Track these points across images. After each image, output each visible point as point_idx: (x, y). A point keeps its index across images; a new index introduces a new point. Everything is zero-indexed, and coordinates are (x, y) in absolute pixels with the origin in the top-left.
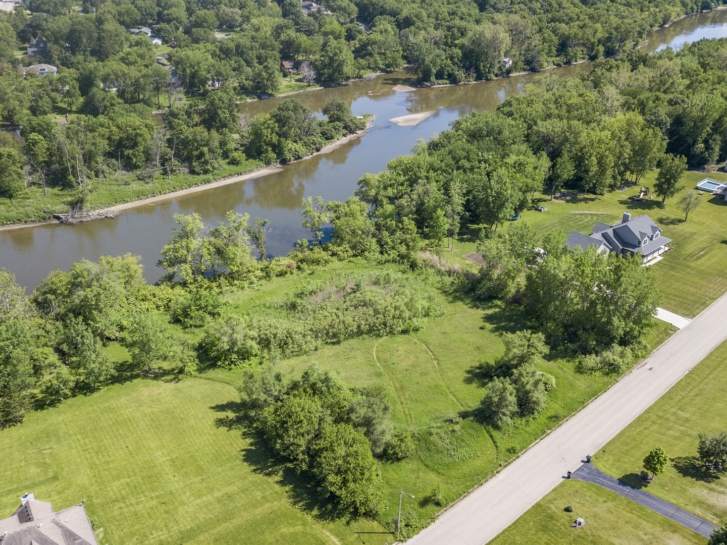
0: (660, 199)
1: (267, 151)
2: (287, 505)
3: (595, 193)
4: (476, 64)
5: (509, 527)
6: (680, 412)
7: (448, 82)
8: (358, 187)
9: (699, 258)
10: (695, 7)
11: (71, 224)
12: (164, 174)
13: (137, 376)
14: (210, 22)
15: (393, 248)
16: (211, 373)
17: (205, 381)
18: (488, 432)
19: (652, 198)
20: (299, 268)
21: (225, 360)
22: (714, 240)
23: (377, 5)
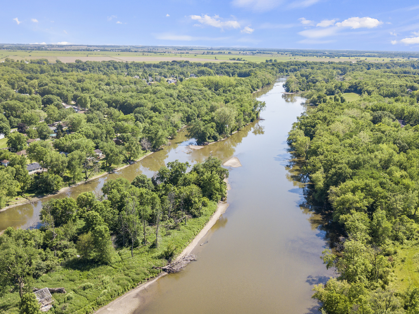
1: (216, 194)
7: (213, 141)
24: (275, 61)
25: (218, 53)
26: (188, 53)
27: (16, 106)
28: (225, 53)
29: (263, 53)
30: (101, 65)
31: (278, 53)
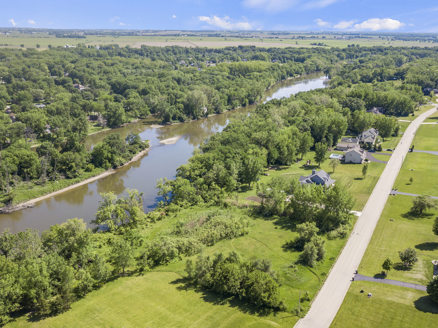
0: (317, 165)
1: (106, 162)
2: (242, 314)
3: (287, 165)
4: (191, 111)
5: (342, 303)
6: (380, 248)
7: (179, 121)
8: (177, 173)
9: (349, 187)
10: (278, 78)
11: (8, 213)
12: (50, 181)
13: (118, 277)
14: (28, 97)
15: (211, 199)
16: (157, 268)
17: (158, 273)
18: (309, 269)
19: (313, 164)
20: (167, 215)
21: (163, 260)
22: (351, 179)
23: (122, 84)
24: (358, 46)
25: (311, 37)
26: (277, 38)
27: (24, 85)
28: (319, 37)
29: (362, 37)
30: (160, 50)
31: (380, 37)
